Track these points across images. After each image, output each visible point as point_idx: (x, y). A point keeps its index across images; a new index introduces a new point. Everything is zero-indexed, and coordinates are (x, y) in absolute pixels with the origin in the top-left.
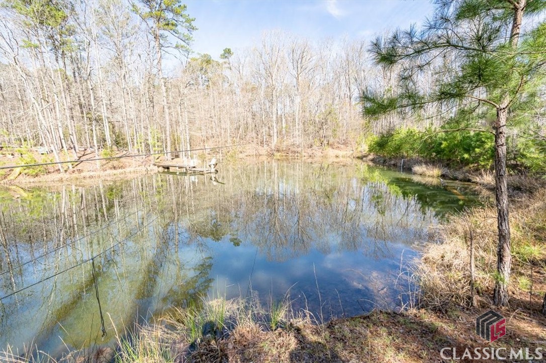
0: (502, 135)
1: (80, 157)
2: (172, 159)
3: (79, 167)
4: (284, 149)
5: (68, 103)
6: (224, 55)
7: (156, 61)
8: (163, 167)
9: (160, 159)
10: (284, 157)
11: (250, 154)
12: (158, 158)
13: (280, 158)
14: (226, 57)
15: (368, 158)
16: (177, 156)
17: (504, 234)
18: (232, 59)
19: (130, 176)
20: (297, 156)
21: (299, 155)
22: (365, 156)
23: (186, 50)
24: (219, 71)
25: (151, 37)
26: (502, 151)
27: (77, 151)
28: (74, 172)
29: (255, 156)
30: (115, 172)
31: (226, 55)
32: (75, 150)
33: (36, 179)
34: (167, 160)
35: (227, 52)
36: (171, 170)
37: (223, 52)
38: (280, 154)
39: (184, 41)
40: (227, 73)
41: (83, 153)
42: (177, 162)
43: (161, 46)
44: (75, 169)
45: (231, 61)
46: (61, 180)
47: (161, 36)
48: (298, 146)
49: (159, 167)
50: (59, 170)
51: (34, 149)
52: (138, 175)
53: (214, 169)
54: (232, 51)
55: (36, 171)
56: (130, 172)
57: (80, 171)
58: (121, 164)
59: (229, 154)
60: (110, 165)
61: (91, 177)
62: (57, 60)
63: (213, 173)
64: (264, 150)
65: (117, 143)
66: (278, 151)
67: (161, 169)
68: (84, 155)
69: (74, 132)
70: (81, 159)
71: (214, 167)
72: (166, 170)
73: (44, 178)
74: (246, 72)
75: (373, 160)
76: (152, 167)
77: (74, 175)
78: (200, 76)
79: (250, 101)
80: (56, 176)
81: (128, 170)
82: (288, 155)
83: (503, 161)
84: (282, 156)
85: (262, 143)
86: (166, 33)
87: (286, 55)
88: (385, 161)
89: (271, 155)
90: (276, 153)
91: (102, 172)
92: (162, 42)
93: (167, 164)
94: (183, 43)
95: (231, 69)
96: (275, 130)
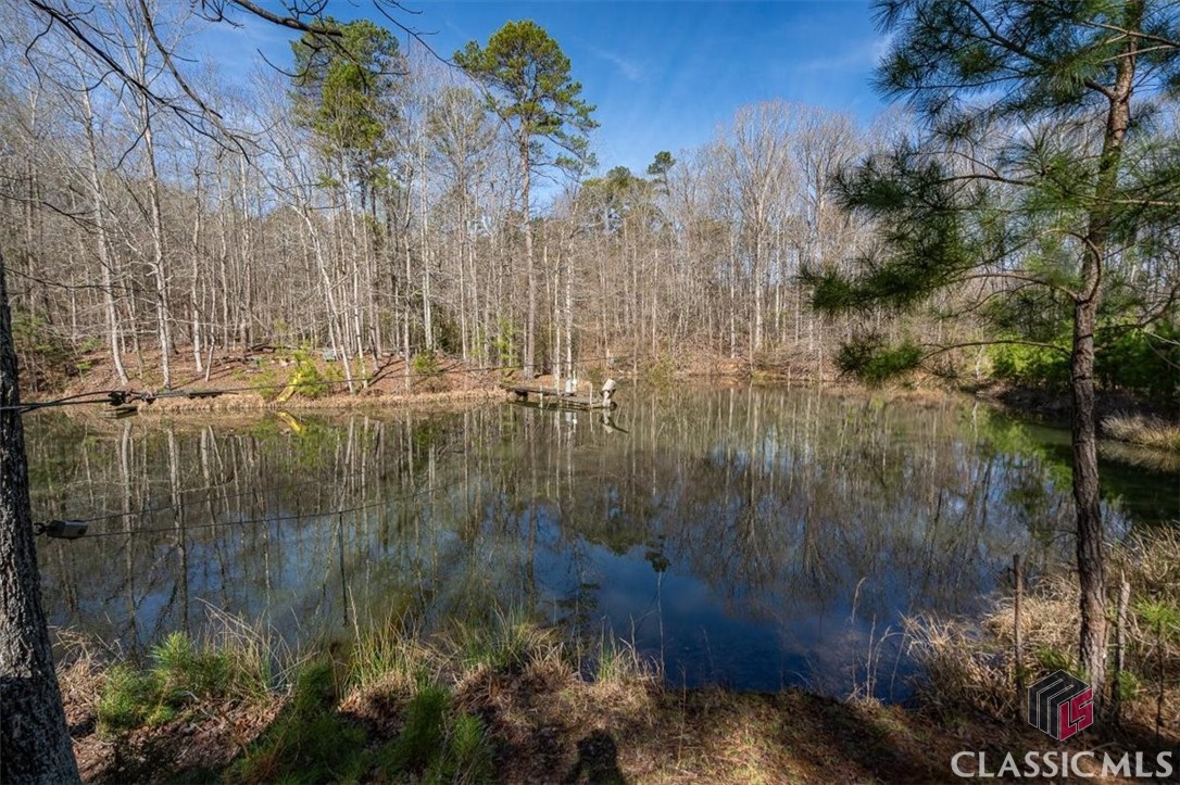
0: (1082, 357)
1: (381, 368)
2: (537, 377)
3: (378, 386)
4: (776, 363)
5: (371, 271)
6: (655, 165)
7: (519, 193)
8: (517, 392)
9: (513, 375)
10: (775, 381)
11: (697, 372)
12: (510, 375)
13: (764, 383)
14: (660, 170)
15: (991, 392)
16: (546, 373)
17: (1087, 570)
18: (672, 173)
19: (457, 406)
20: (806, 380)
21: (809, 377)
22: (983, 387)
23: (576, 168)
24: (643, 200)
25: (515, 149)
26: (1083, 391)
27: (379, 356)
28: (369, 393)
29: (708, 378)
30: (431, 396)
31: (660, 166)
32: (376, 356)
33: (314, 403)
34: (526, 377)
35: (664, 159)
36: (531, 398)
37: (654, 161)
38: (764, 373)
39: (572, 151)
40: (660, 202)
41: (387, 360)
42: (542, 383)
43: (530, 163)
44: (372, 388)
45: (669, 178)
46: (349, 407)
47: (532, 145)
48: (809, 358)
49: (509, 391)
50: (348, 389)
51: (318, 352)
52: (472, 404)
53: (609, 401)
54: (673, 156)
55: (315, 390)
56: (458, 399)
57: (379, 393)
58: (445, 384)
59: (652, 370)
60: (426, 384)
61: (395, 404)
62: (363, 203)
63: (606, 408)
64: (730, 366)
65: (445, 344)
66: (761, 367)
67: (512, 395)
68: (388, 365)
69: (377, 324)
70: (384, 373)
71: (609, 397)
72: (521, 398)
73: (325, 401)
74: (700, 196)
75: (1002, 397)
76: (497, 391)
77: (368, 399)
78: (606, 211)
79: (704, 259)
80: (343, 400)
81: (456, 394)
82: (784, 376)
83: (1084, 410)
84: (770, 379)
85: (727, 348)
86: (540, 139)
87: (793, 156)
88: (1035, 402)
89: (744, 377)
90: (755, 371)
91: (413, 396)
92: (532, 156)
93: (524, 385)
94: (570, 155)
95: (668, 194)
96: (759, 320)
